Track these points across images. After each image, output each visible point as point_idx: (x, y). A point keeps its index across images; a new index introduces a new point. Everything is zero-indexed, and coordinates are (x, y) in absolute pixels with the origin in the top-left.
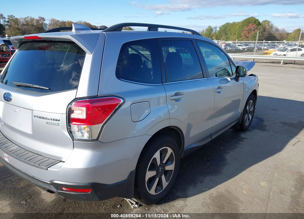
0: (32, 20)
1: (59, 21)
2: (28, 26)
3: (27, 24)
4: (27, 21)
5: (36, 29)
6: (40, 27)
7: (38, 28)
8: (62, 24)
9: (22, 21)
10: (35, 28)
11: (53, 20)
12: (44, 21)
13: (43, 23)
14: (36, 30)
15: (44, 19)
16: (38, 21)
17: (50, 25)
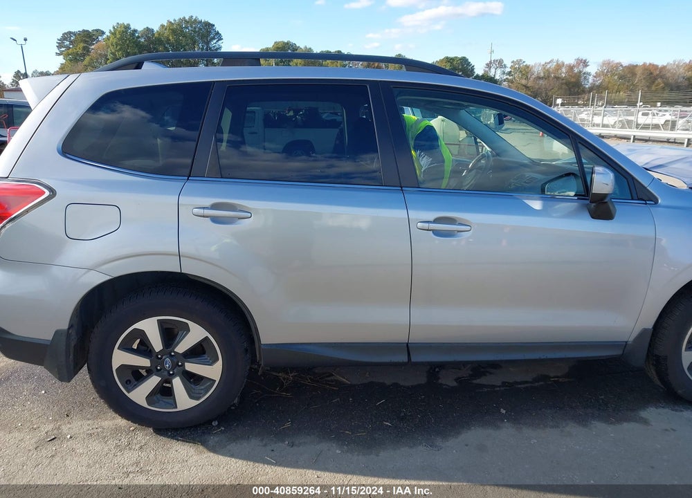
0: (559, 66)
1: (621, 65)
2: (546, 82)
3: (547, 76)
4: (548, 70)
5: (564, 86)
6: (573, 80)
7: (568, 84)
8: (627, 72)
9: (538, 70)
10: (562, 84)
11: (607, 64)
12: (586, 66)
13: (580, 72)
14: (561, 88)
15: (585, 64)
16: (571, 68)
17: (597, 75)
